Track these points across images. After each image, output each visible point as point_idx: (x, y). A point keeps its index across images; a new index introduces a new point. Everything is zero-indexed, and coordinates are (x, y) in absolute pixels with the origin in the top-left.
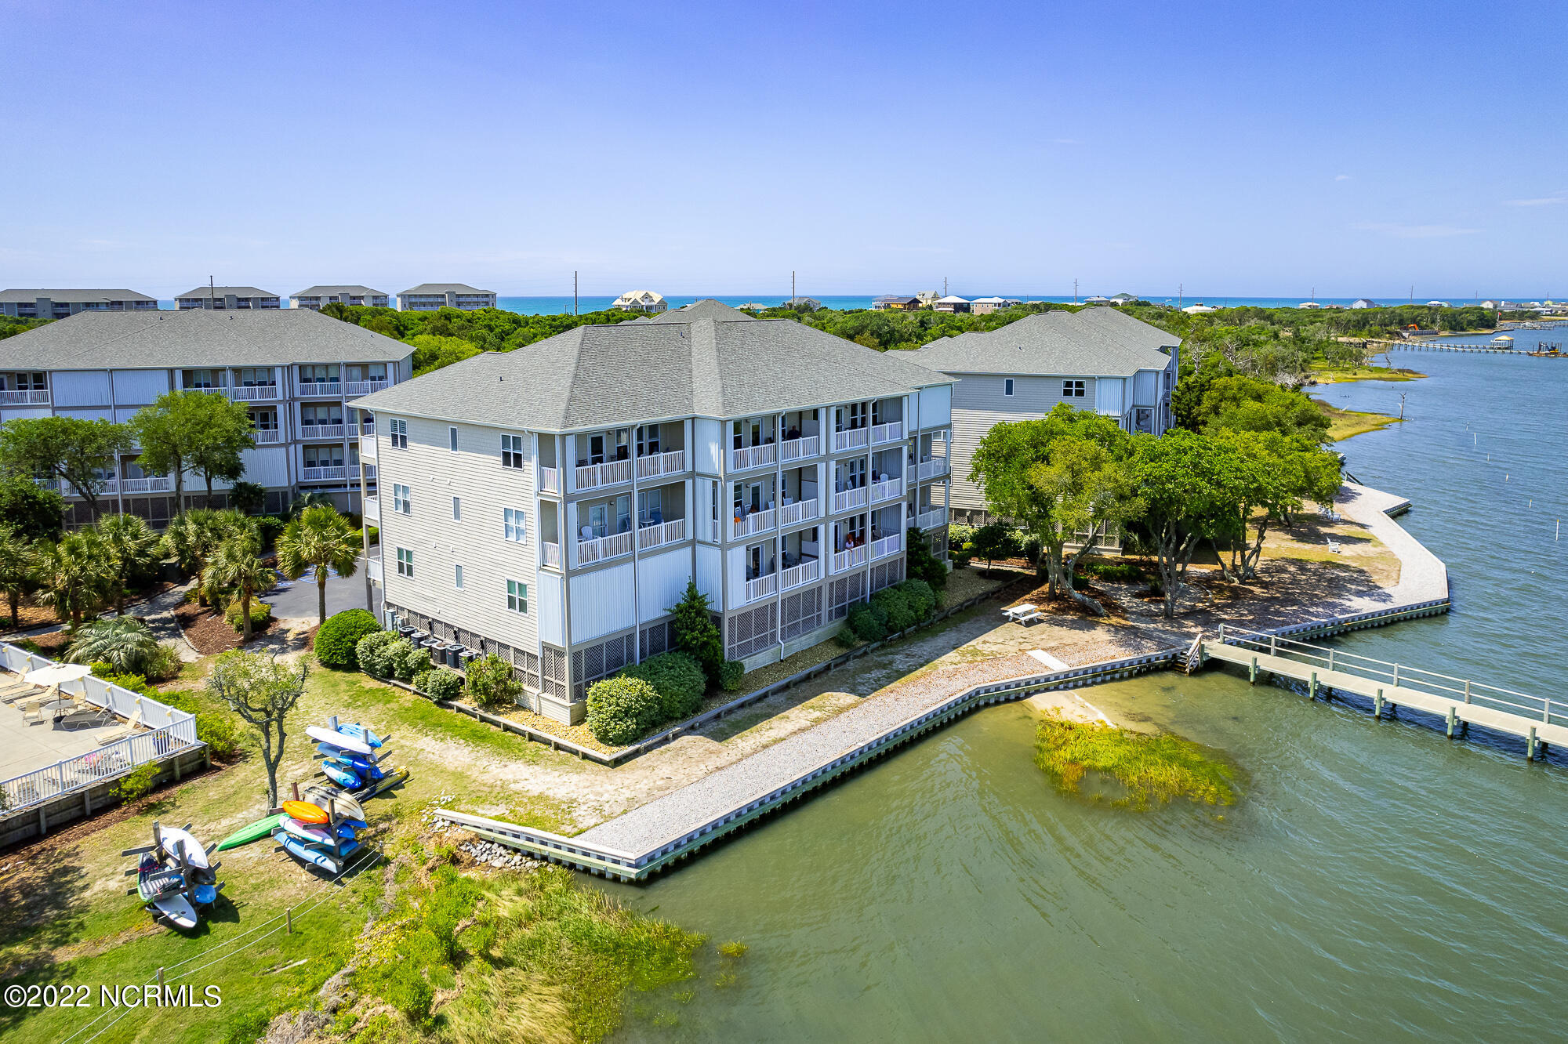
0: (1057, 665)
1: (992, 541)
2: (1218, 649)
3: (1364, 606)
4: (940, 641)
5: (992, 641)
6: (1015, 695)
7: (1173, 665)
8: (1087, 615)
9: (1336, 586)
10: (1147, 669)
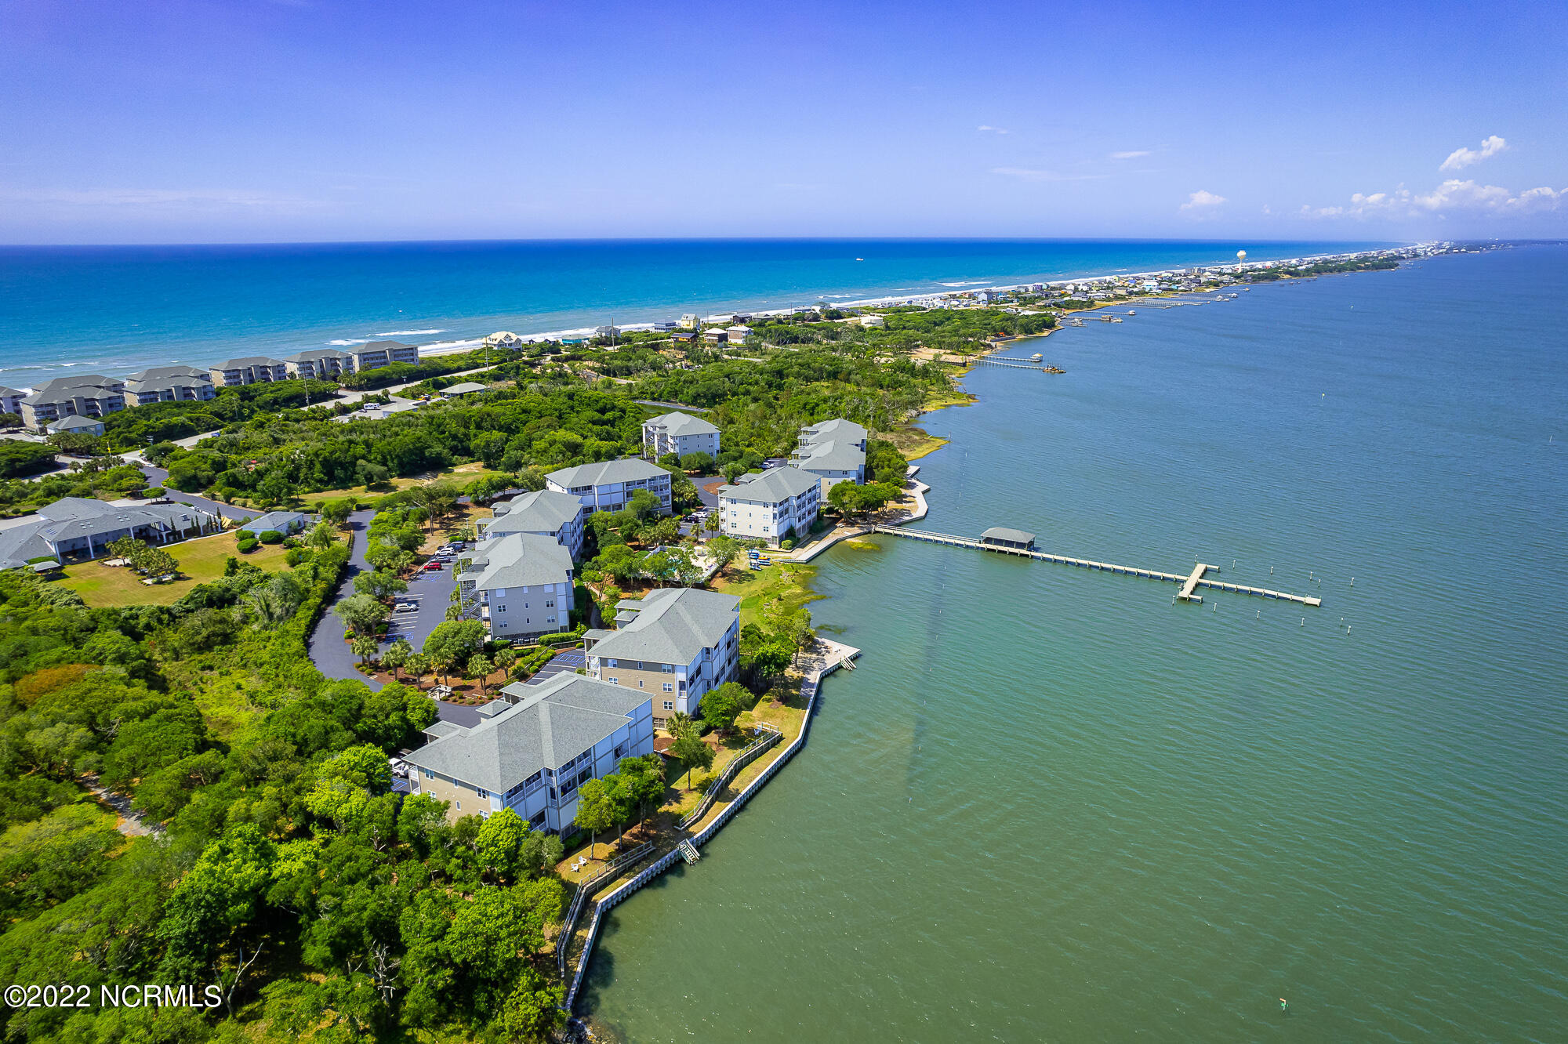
0: (849, 534)
1: (830, 511)
2: (877, 529)
3: (907, 518)
4: (826, 533)
5: (836, 531)
6: (844, 539)
7: (870, 532)
8: (852, 525)
9: (903, 514)
10: (865, 533)
